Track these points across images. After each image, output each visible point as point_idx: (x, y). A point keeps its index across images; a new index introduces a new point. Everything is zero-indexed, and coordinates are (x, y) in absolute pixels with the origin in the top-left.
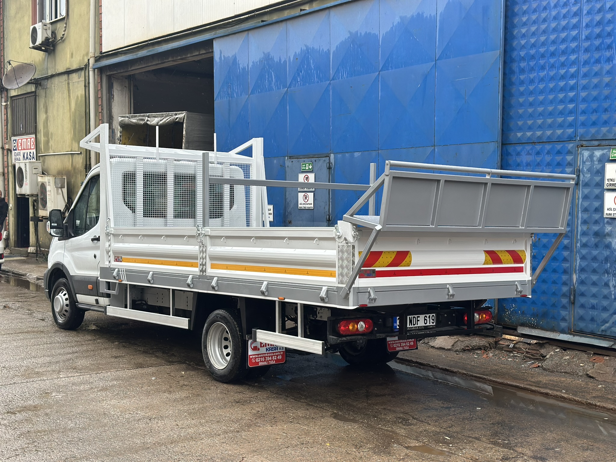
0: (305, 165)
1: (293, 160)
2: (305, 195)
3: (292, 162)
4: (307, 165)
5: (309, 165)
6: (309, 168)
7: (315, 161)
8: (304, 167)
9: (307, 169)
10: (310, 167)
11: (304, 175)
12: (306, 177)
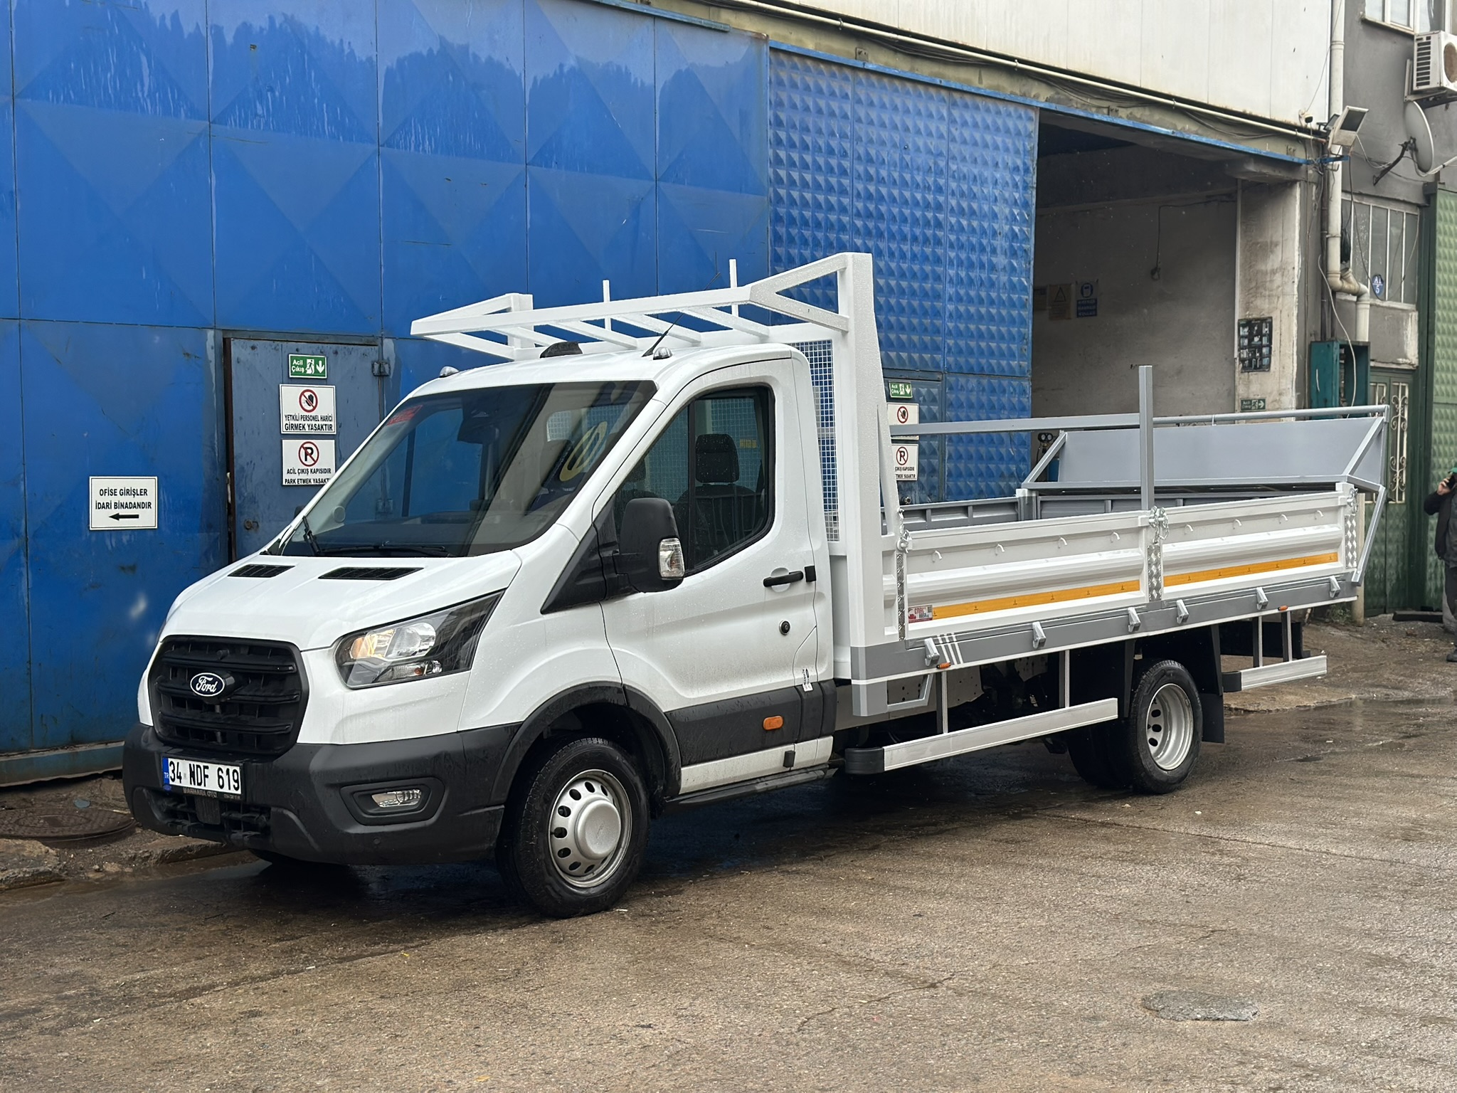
0: (301, 363)
1: (255, 343)
2: (305, 446)
3: (253, 348)
4: (309, 361)
5: (317, 363)
6: (316, 371)
7: (336, 353)
8: (300, 366)
9: (309, 372)
10: (320, 369)
11: (299, 389)
12: (307, 394)
